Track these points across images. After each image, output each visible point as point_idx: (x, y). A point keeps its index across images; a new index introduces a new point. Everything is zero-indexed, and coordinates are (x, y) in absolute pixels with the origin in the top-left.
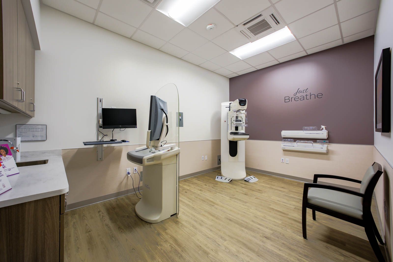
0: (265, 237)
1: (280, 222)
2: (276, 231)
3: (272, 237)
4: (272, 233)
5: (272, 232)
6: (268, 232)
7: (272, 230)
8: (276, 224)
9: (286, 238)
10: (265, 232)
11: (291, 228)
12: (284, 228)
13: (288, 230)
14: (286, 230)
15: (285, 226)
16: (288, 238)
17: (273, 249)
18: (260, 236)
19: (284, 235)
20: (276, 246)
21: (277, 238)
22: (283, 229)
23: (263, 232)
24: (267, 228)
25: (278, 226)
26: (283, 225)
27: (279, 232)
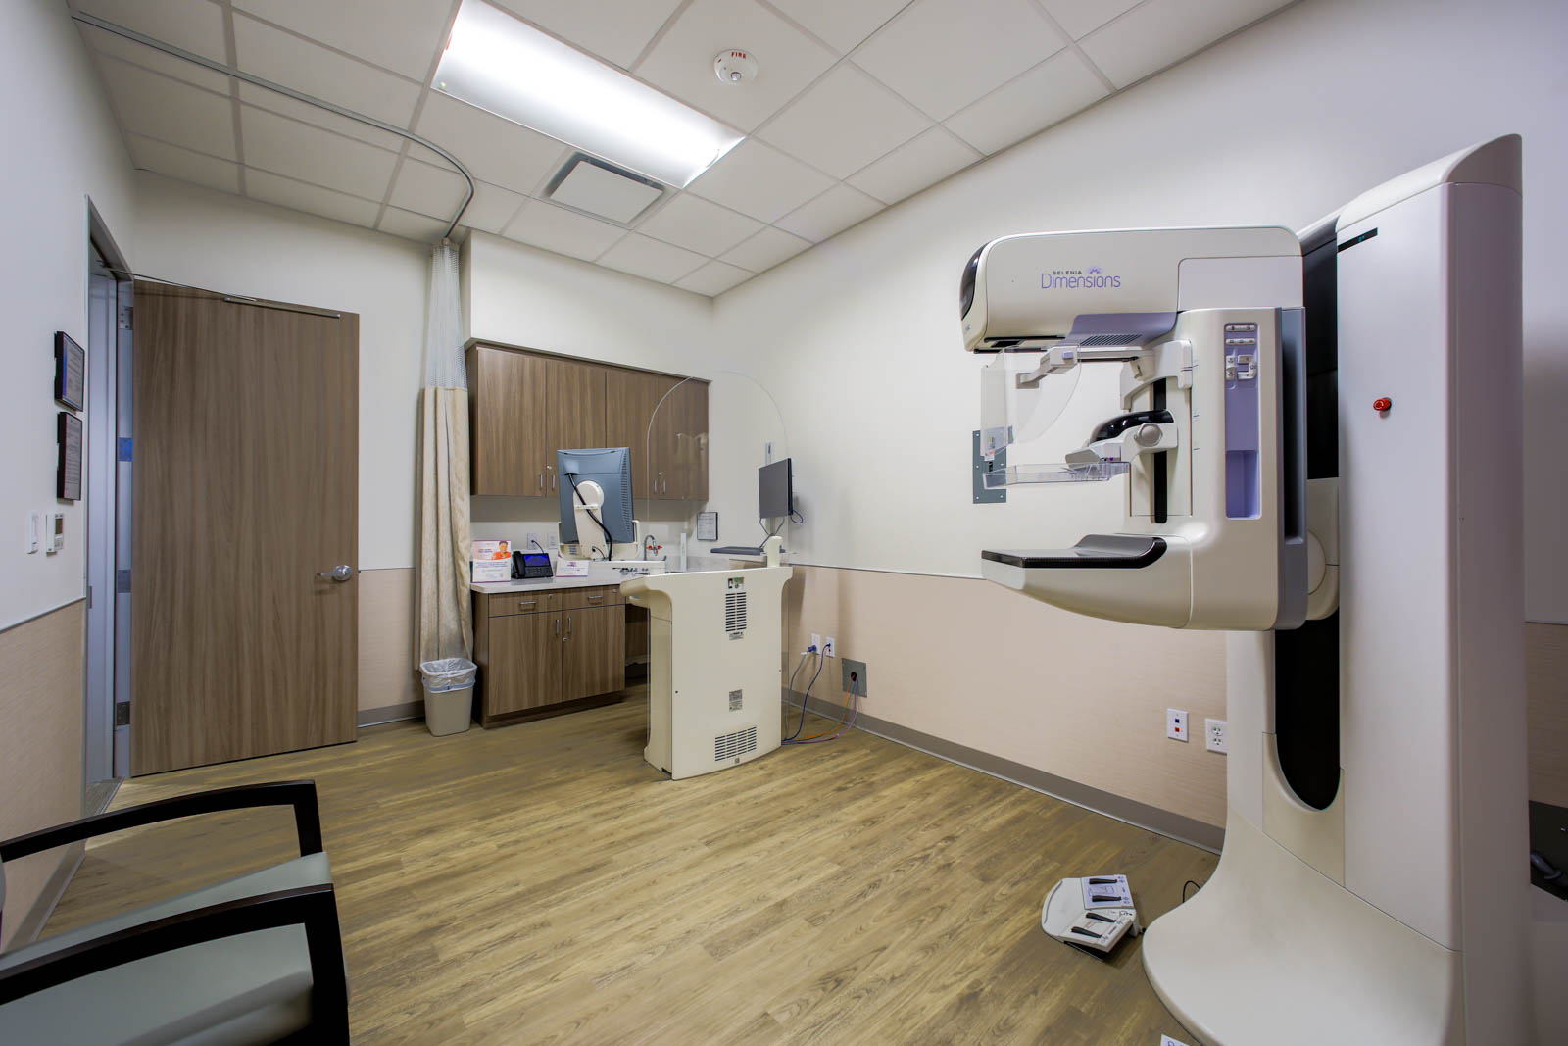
0: (443, 926)
1: (470, 1018)
2: (438, 971)
3: (424, 948)
4: (436, 955)
5: (443, 957)
6: (452, 946)
7: (456, 961)
8: (471, 996)
9: (380, 984)
10: (461, 938)
11: (404, 1037)
12: (425, 1013)
13: (405, 1017)
14: (411, 1013)
15: (431, 1024)
16: (372, 991)
17: (381, 926)
18: (455, 918)
19: (399, 985)
20: (384, 939)
21: (404, 956)
22: (426, 1007)
23: (464, 932)
24: (476, 953)
25: (454, 995)
26: (441, 1019)
27: (423, 979)
